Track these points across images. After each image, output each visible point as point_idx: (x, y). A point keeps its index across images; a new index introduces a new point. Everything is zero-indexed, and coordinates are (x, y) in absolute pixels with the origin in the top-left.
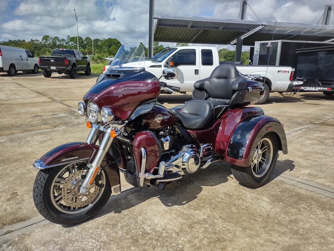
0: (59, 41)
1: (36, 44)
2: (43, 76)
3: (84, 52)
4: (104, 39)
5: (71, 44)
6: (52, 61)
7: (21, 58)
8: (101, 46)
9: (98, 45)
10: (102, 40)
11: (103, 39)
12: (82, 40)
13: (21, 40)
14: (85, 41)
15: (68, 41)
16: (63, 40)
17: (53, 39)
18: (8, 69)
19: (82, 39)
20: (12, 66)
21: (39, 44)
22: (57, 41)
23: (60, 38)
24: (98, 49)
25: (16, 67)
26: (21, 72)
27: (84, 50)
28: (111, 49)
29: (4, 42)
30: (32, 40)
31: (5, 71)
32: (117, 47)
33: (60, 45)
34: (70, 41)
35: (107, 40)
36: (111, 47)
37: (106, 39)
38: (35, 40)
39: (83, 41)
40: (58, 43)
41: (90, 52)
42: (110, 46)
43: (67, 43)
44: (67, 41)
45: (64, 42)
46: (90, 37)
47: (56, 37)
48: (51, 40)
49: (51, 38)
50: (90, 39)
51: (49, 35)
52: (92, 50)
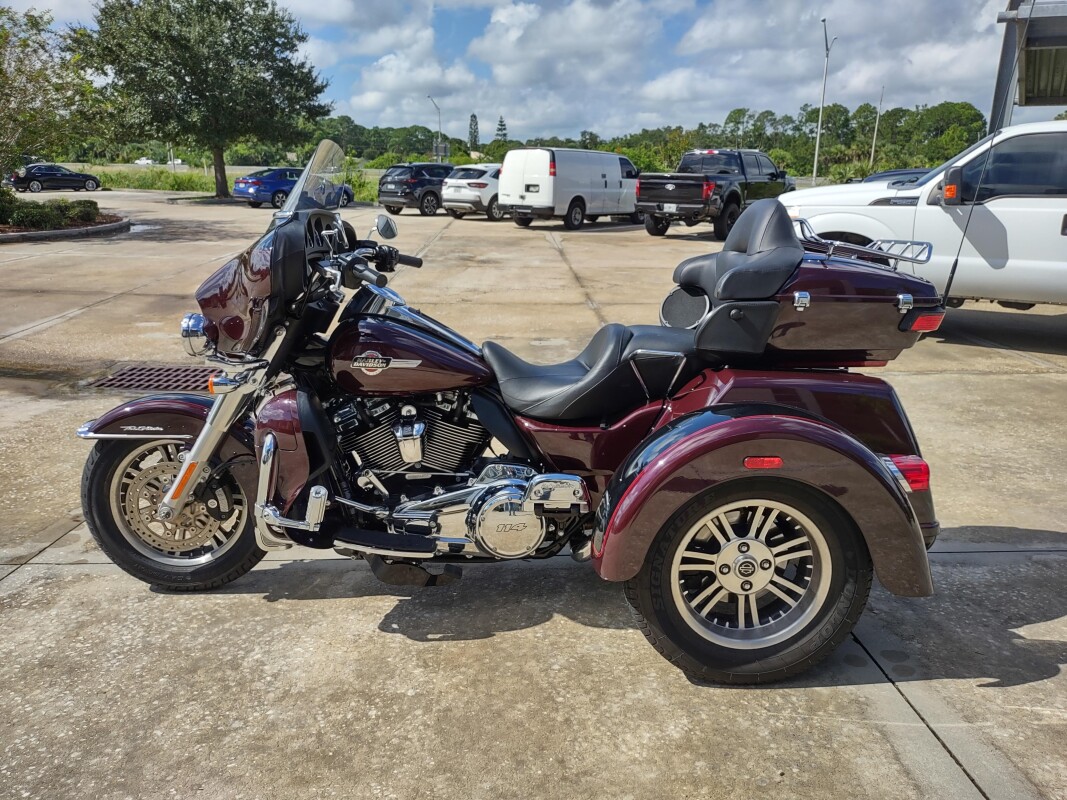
0: (774, 122)
1: (708, 137)
2: (644, 233)
3: (845, 155)
4: (921, 108)
5: (807, 131)
6: (670, 187)
7: (604, 180)
8: (907, 131)
9: (897, 130)
10: (913, 109)
11: (917, 107)
12: (847, 115)
13: (674, 127)
14: (854, 117)
15: (800, 122)
16: (788, 120)
17: (759, 117)
18: (565, 212)
19: (846, 111)
20: (578, 202)
21: (718, 137)
22: (768, 124)
23: (779, 115)
24: (894, 143)
25: (588, 205)
26: (608, 219)
27: (843, 147)
28: (943, 139)
29: (631, 136)
30: (702, 126)
31: (557, 217)
32: (965, 134)
33: (777, 134)
34: (807, 121)
35: (935, 109)
36: (942, 132)
37: (929, 107)
38: (710, 126)
39: (847, 120)
40: (769, 131)
41: (863, 153)
42: (940, 131)
43: (797, 129)
44: (797, 122)
45: (790, 126)
46: (873, 105)
47: (767, 112)
48: (752, 122)
49: (750, 116)
50: (873, 111)
51: (746, 108)
52: (871, 147)
